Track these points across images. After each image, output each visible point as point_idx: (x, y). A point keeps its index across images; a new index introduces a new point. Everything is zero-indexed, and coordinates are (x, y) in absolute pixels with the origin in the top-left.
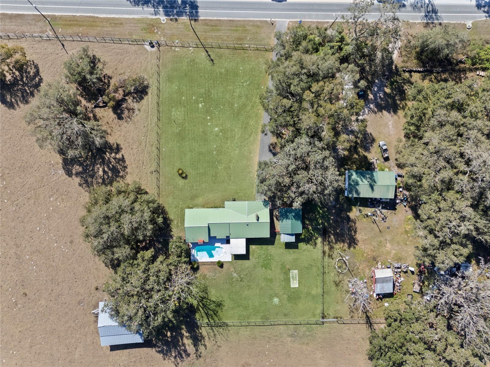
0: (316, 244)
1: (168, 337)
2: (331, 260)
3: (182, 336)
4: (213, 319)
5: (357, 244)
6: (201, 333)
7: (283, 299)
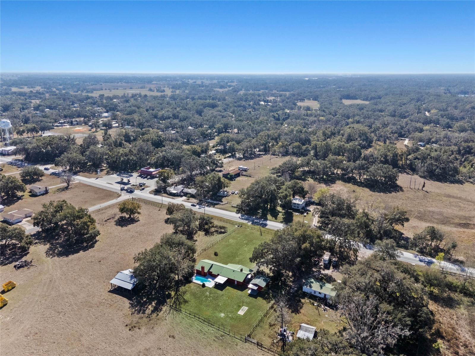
0: (269, 302)
1: (142, 300)
2: (275, 312)
3: (151, 303)
4: (176, 305)
5: (298, 313)
6: (162, 308)
7: (228, 316)
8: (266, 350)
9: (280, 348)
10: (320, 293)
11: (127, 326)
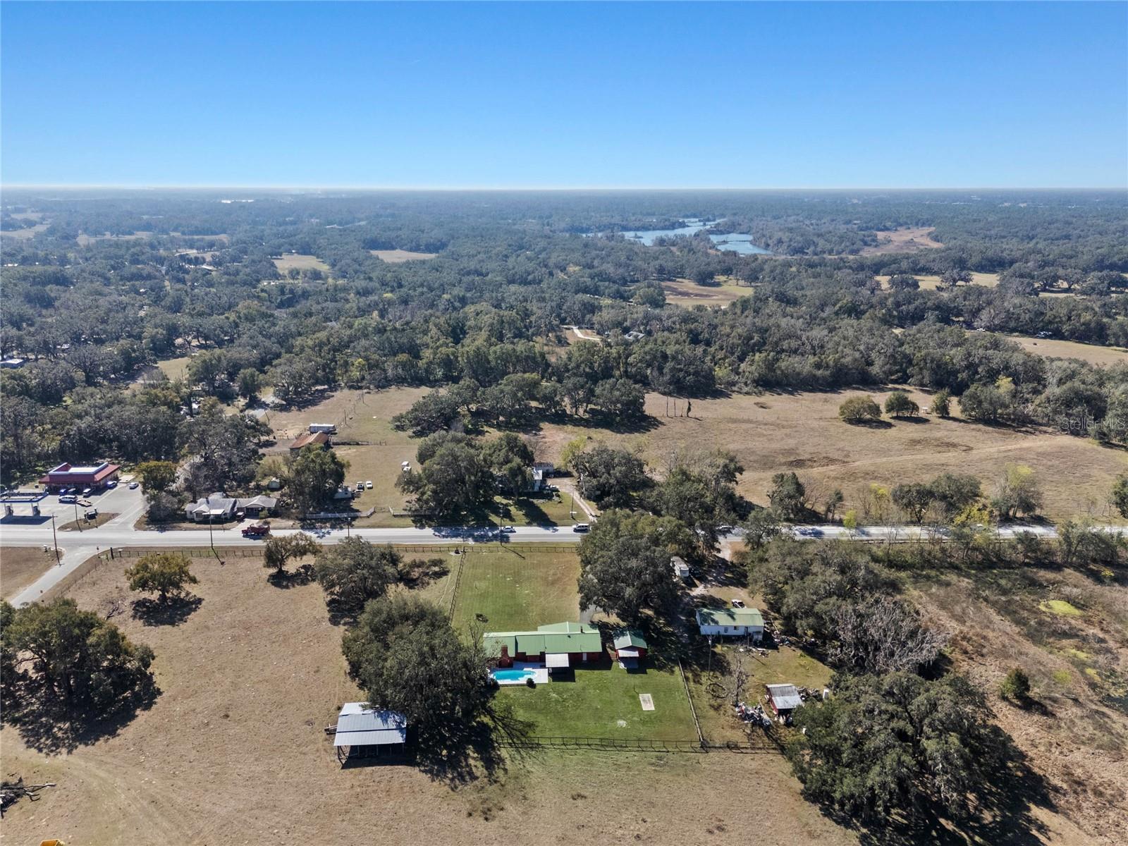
0: (673, 672)
1: (442, 756)
3: (465, 755)
4: (519, 739)
5: (732, 673)
6: (499, 755)
7: (633, 722)
8: (749, 751)
9: (766, 739)
10: (735, 628)
11: (470, 815)
